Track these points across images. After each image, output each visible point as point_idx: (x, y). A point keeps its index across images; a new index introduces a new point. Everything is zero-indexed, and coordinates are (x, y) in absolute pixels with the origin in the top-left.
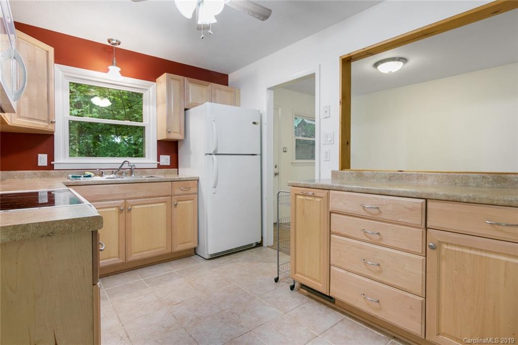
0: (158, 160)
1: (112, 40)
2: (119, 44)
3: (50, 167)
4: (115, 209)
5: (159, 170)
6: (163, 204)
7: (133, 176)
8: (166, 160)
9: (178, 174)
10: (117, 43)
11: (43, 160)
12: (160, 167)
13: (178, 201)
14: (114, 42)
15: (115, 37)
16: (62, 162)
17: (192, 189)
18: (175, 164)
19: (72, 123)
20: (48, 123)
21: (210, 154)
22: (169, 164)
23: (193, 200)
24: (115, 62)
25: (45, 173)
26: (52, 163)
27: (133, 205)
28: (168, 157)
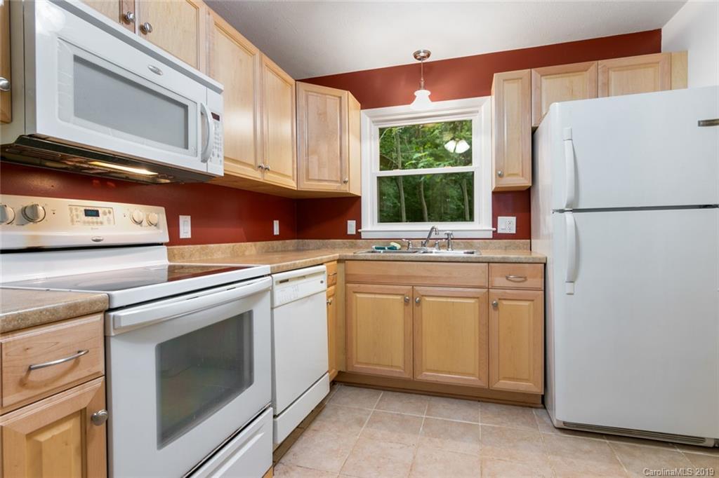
0: (495, 224)
1: (419, 52)
2: (428, 56)
3: (358, 236)
4: (399, 297)
5: (495, 241)
6: (472, 301)
7: (450, 249)
8: (508, 224)
9: (531, 250)
10: (425, 55)
11: (351, 226)
12: (497, 236)
13: (500, 299)
14: (422, 54)
15: (422, 47)
16: (369, 229)
17: (529, 279)
18: (525, 231)
19: (381, 180)
20: (341, 183)
21: (562, 211)
22: (514, 231)
23: (533, 300)
24: (422, 83)
25: (353, 243)
26: (359, 230)
27: (423, 296)
28: (513, 219)
